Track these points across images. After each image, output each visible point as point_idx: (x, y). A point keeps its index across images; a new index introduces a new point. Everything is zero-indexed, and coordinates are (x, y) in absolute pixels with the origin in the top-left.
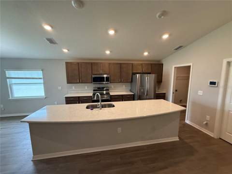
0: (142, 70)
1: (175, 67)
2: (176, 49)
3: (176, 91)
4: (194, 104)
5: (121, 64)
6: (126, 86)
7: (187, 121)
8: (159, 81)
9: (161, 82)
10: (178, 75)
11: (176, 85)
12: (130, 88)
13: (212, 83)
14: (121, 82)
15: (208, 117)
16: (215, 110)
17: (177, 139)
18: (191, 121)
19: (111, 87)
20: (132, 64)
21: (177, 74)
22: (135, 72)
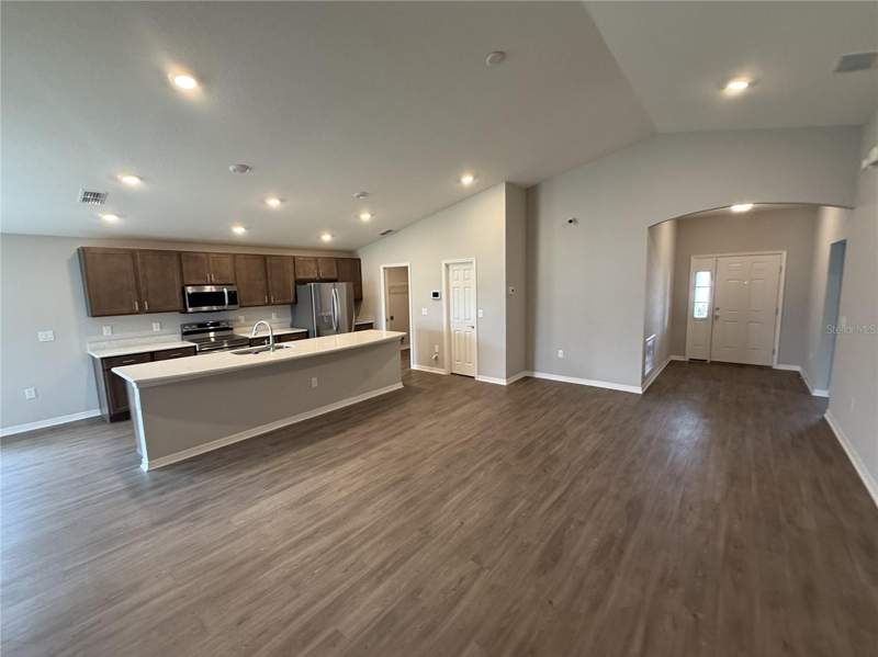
0: (318, 274)
1: (385, 268)
2: (383, 234)
3: (392, 318)
4: (419, 332)
5: (264, 258)
6: (278, 317)
7: (414, 367)
8: (357, 299)
9: (361, 299)
10: (392, 284)
11: (390, 306)
12: (290, 319)
13: (436, 295)
14: (269, 304)
15: (437, 347)
16: (440, 334)
17: (400, 386)
18: (419, 363)
19: (238, 320)
20: (294, 258)
21: (389, 281)
22: (301, 277)
